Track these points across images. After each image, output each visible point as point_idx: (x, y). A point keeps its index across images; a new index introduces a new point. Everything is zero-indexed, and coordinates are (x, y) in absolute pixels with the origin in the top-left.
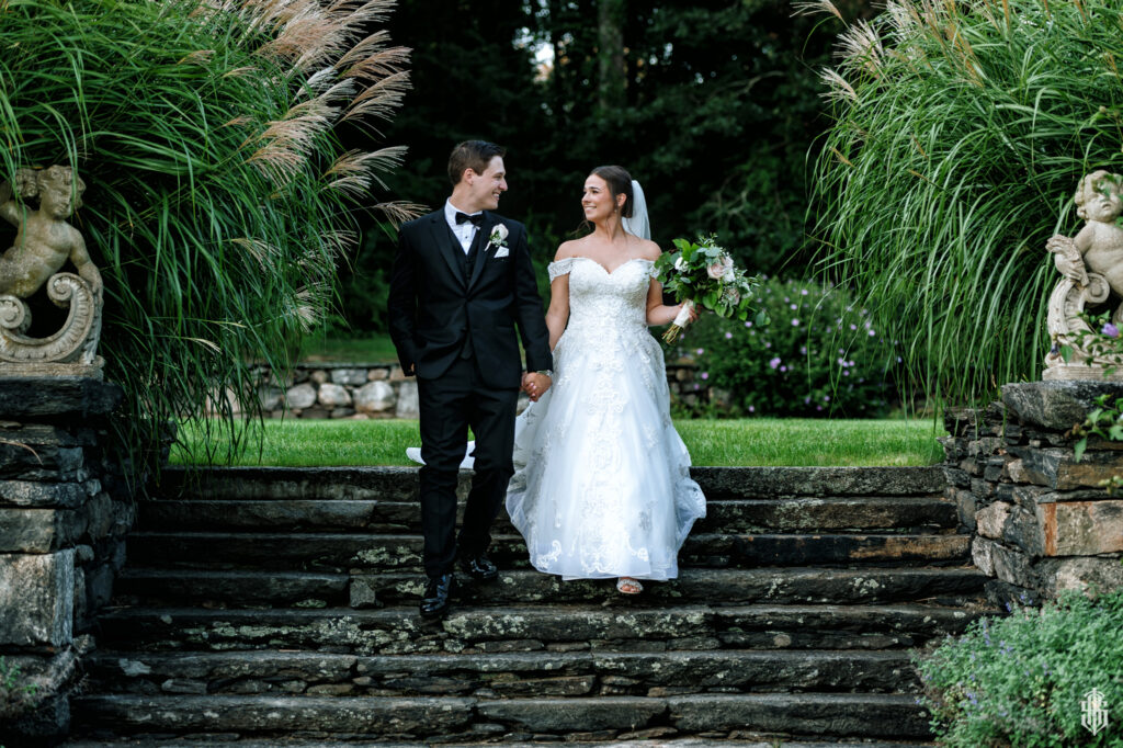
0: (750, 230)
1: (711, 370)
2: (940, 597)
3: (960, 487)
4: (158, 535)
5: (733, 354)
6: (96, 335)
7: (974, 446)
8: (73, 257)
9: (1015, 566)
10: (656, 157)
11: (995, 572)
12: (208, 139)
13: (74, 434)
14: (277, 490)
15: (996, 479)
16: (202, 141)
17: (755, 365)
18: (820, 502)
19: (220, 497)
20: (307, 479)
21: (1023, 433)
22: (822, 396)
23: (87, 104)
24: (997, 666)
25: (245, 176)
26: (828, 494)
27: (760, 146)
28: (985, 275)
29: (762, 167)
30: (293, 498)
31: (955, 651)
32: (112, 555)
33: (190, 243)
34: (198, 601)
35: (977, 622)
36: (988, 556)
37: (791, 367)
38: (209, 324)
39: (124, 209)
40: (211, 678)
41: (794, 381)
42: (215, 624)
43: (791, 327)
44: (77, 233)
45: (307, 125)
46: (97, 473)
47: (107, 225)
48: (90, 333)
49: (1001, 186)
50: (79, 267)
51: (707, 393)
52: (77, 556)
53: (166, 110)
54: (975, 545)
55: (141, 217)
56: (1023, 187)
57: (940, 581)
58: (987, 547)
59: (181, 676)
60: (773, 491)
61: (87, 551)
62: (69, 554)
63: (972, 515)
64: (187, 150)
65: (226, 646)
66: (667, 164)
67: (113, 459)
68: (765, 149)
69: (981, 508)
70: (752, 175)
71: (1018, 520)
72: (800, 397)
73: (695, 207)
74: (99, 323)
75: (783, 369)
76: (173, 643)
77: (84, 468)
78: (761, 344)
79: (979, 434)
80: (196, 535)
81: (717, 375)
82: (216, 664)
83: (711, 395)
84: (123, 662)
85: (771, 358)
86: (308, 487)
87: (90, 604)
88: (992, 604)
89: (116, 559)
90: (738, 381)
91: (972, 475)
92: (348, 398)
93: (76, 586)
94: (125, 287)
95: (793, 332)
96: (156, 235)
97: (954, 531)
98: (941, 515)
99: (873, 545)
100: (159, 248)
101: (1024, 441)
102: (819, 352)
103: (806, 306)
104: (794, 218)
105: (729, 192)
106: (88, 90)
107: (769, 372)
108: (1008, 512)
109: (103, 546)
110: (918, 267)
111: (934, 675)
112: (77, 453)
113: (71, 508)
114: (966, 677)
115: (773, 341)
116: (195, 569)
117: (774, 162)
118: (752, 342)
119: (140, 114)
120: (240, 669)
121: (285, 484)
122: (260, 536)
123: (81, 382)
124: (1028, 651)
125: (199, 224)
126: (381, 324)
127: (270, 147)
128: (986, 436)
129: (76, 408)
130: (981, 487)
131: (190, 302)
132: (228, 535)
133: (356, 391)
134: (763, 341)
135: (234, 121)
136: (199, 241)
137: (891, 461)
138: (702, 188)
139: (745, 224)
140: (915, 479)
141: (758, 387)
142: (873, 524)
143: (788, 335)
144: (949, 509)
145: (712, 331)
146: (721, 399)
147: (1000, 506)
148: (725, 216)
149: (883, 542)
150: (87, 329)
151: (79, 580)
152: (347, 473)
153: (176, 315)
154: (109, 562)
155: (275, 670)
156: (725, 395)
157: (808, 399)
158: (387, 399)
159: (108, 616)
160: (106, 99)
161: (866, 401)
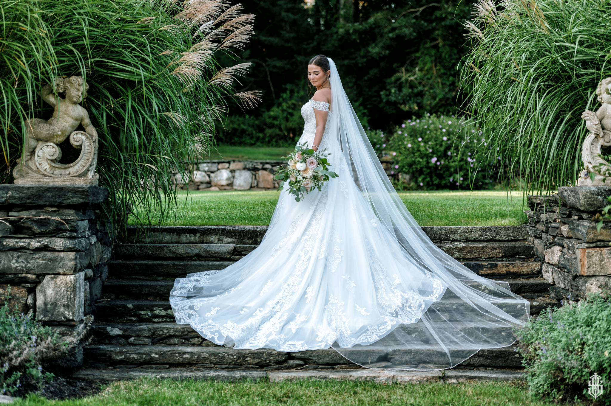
0: (420, 88)
1: (400, 164)
2: (526, 294)
3: (536, 237)
4: (124, 262)
5: (412, 155)
6: (95, 163)
7: (544, 217)
8: (83, 123)
9: (565, 279)
10: (370, 49)
11: (554, 282)
12: (152, 63)
13: (84, 213)
14: (184, 238)
15: (555, 235)
16: (149, 63)
17: (423, 161)
18: (463, 245)
19: (155, 242)
20: (199, 233)
21: (569, 212)
22: (459, 177)
23: (90, 44)
24: (556, 333)
25: (170, 81)
26: (467, 240)
27: (425, 43)
28: (550, 129)
29: (426, 54)
30: (192, 243)
31: (534, 325)
32: (101, 273)
33: (142, 115)
34: (145, 297)
35: (546, 310)
36: (551, 273)
37: (443, 162)
38: (151, 157)
39: (109, 98)
40: (154, 337)
41: (444, 169)
42: (155, 309)
43: (443, 141)
44: (85, 110)
45: (202, 55)
46: (95, 232)
47: (99, 106)
48: (92, 162)
49: (558, 84)
50: (85, 128)
51: (398, 176)
52: (86, 275)
53: (129, 47)
54: (544, 267)
55: (117, 102)
56: (569, 85)
57: (525, 286)
58: (550, 269)
59: (138, 336)
60: (439, 239)
61: (90, 272)
62: (82, 274)
63: (542, 252)
64: (140, 67)
65: (160, 320)
66: (376, 53)
67: (103, 224)
68: (428, 45)
69: (547, 249)
70: (421, 59)
71: (566, 256)
72: (447, 178)
73: (391, 76)
74: (96, 157)
75: (438, 163)
76: (133, 319)
77: (89, 230)
78: (427, 150)
79: (546, 211)
80: (143, 262)
81: (403, 167)
82: (156, 329)
83: (400, 177)
84: (109, 329)
85: (432, 157)
86: (200, 237)
87: (92, 299)
88: (552, 298)
89: (103, 275)
90: (414, 169)
91: (543, 231)
92: (207, 179)
93: (85, 290)
94: (109, 137)
95: (444, 143)
96: (125, 111)
97: (533, 260)
98: (526, 251)
99: (491, 268)
100: (127, 118)
101: (570, 216)
102: (457, 154)
103: (451, 130)
104: (444, 82)
105: (409, 68)
106: (90, 38)
107: (431, 165)
108: (561, 251)
109: (97, 268)
110: (515, 125)
111: (524, 337)
112: (86, 223)
113: (83, 251)
114: (540, 338)
115: (433, 148)
116: (143, 280)
117: (433, 52)
118: (422, 149)
119: (116, 49)
120: (168, 332)
121: (188, 235)
122: (176, 263)
123: (89, 188)
124: (572, 326)
125: (147, 105)
126: (224, 138)
127: (183, 66)
128: (549, 212)
129: (86, 201)
130: (547, 238)
131: (143, 146)
132: (160, 262)
133: (212, 175)
134: (428, 148)
135: (165, 53)
136: (147, 114)
137: (500, 223)
138: (395, 66)
139: (418, 85)
140: (512, 232)
141: (425, 173)
142: (491, 256)
143: (441, 145)
144: (530, 248)
145: (400, 143)
146: (405, 179)
147: (557, 248)
148: (407, 81)
149: (496, 265)
150: (90, 160)
151: (87, 287)
152: (220, 229)
153: (135, 152)
154: (100, 277)
155: (186, 333)
156: (407, 177)
157: (451, 179)
158: (228, 179)
159: (100, 305)
160: (99, 42)
161: (483, 180)
